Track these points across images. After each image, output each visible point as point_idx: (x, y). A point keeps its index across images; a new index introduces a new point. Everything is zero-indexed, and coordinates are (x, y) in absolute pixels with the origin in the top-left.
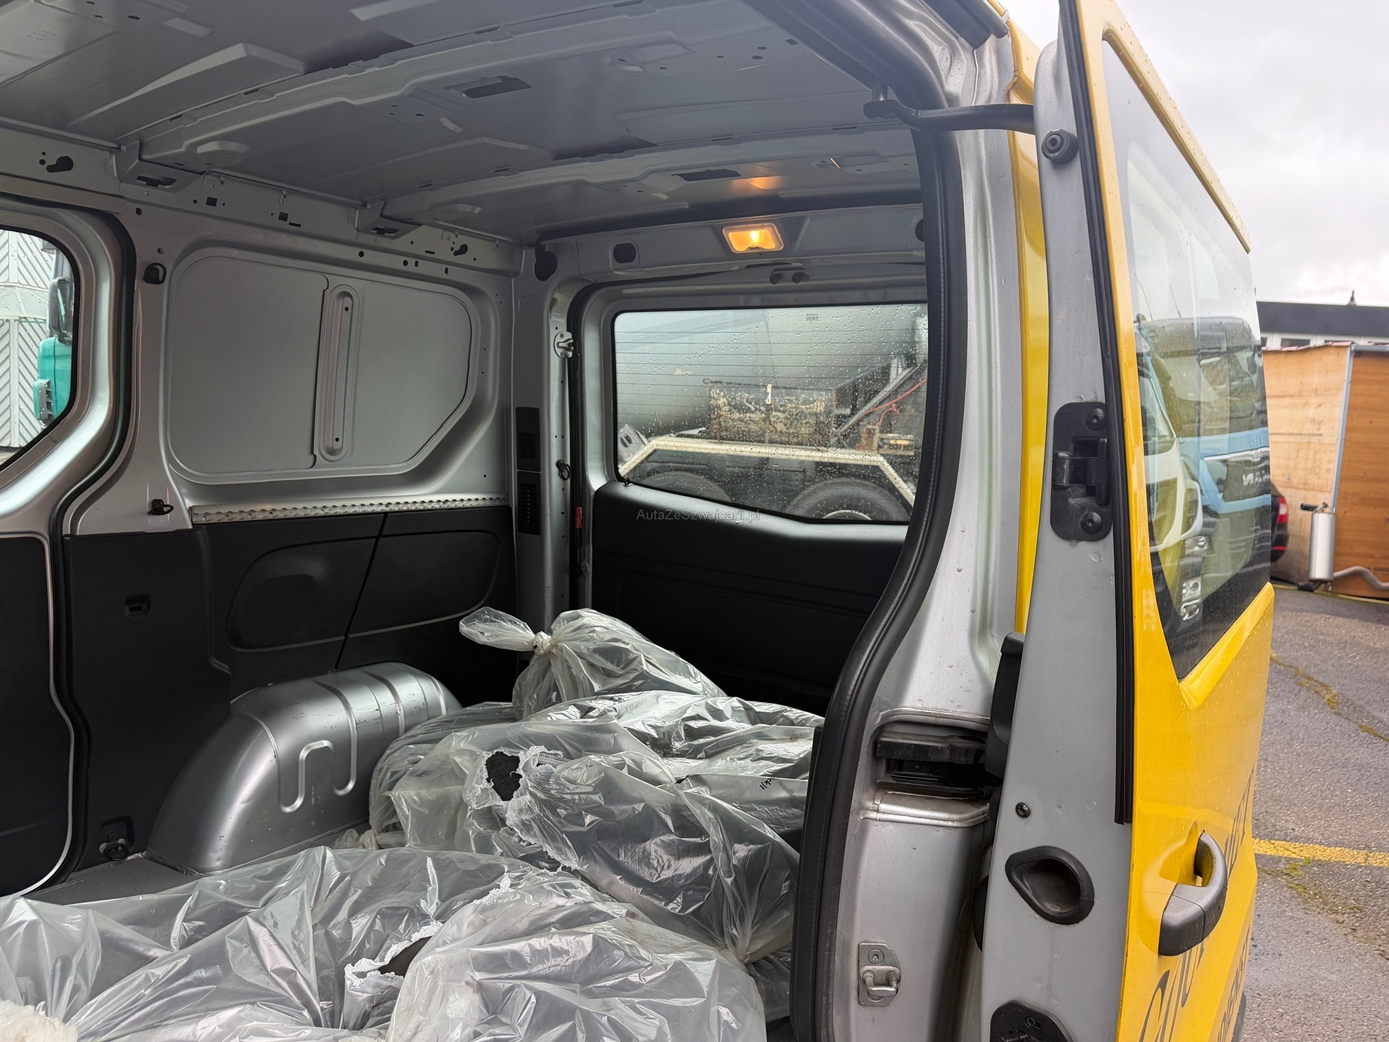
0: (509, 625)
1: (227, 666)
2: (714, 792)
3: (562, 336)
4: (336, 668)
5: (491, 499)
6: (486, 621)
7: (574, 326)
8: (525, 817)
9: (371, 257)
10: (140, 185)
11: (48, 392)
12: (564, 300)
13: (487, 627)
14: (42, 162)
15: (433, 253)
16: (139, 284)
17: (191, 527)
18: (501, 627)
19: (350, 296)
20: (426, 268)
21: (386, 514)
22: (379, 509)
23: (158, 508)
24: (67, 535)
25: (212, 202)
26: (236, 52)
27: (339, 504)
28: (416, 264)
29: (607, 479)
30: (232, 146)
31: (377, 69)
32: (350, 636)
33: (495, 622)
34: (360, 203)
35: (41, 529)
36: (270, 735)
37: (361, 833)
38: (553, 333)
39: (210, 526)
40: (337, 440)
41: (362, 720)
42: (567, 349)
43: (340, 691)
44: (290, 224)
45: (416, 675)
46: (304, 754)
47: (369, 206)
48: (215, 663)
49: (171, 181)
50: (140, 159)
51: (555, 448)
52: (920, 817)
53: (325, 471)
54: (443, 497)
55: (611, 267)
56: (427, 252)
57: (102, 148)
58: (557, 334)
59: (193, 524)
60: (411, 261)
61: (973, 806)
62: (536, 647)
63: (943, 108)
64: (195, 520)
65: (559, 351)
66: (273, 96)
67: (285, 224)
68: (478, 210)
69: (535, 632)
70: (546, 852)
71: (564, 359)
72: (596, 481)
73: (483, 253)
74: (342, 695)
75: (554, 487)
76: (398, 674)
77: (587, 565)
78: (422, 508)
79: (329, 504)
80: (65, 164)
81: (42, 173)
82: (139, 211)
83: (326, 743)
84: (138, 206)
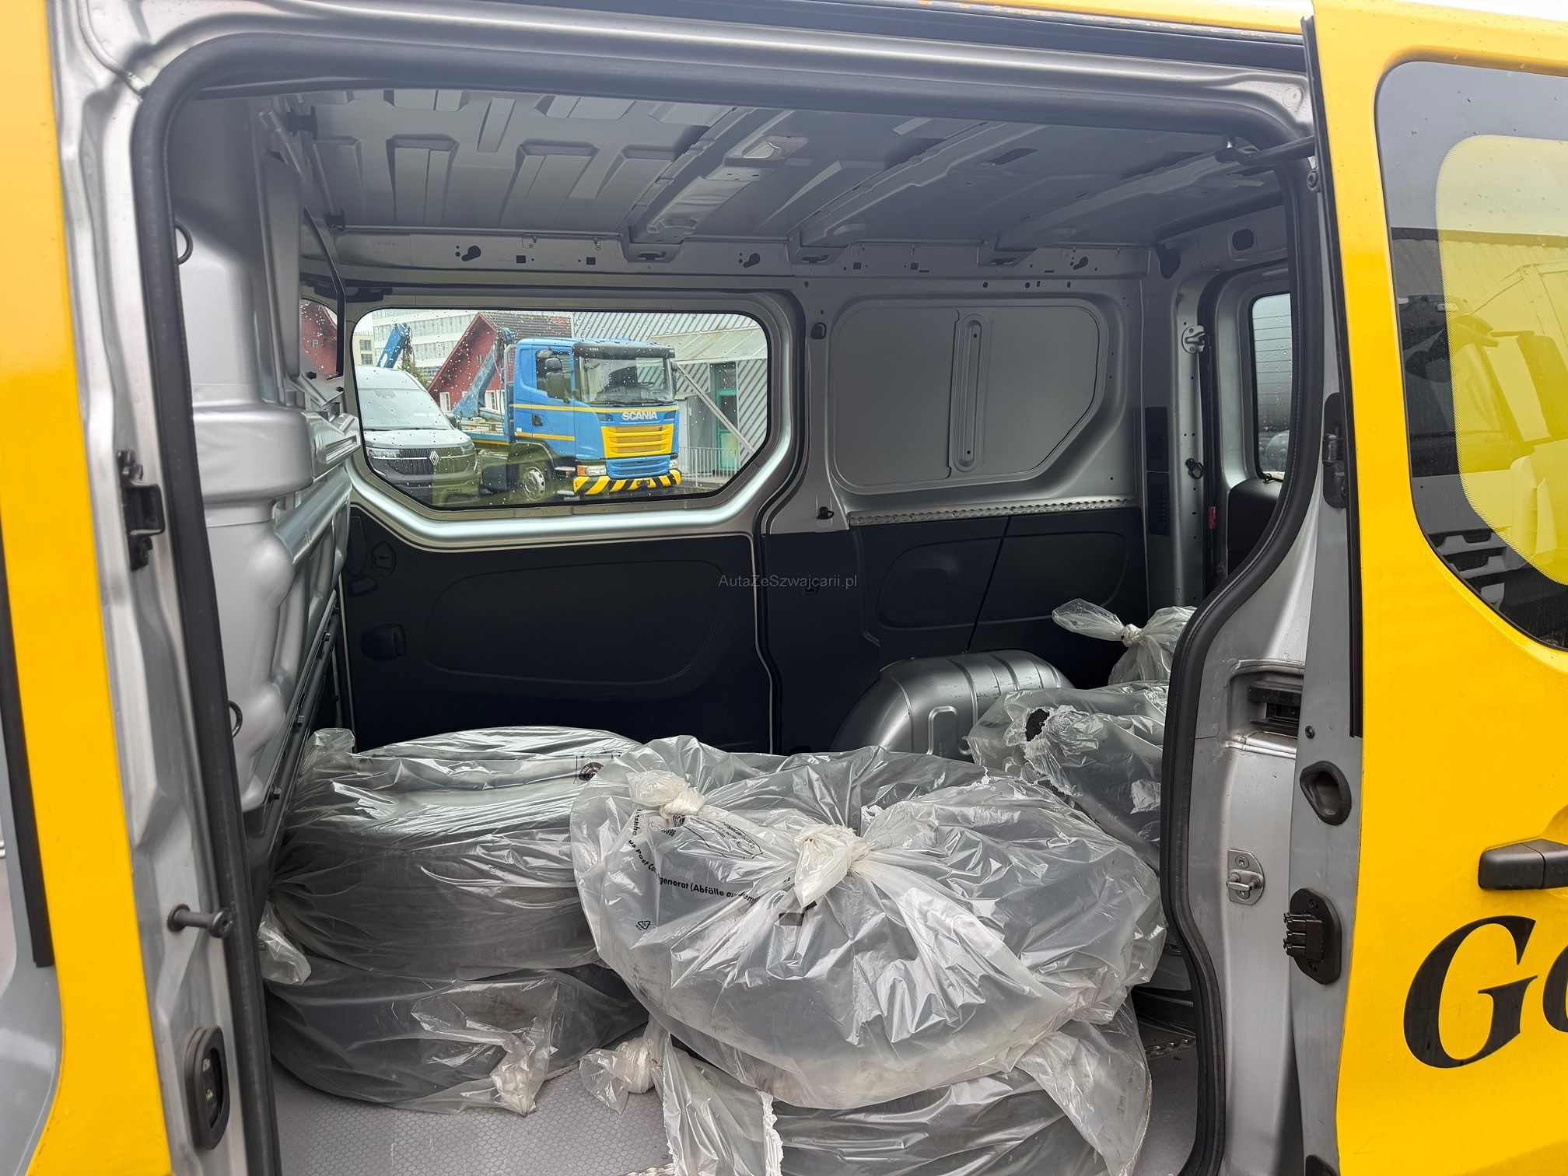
0: (1100, 616)
1: (878, 640)
3: (1191, 331)
4: (968, 650)
5: (1118, 500)
6: (1078, 611)
7: (1206, 318)
9: (995, 286)
10: (805, 264)
12: (1193, 297)
13: (1079, 617)
14: (741, 261)
15: (1053, 271)
16: (808, 341)
17: (848, 528)
18: (1093, 618)
19: (978, 323)
20: (1047, 286)
21: (1010, 516)
22: (1004, 513)
23: (824, 514)
24: (764, 534)
25: (857, 266)
27: (967, 509)
28: (1038, 285)
29: (1246, 476)
30: (857, 227)
31: (929, 158)
32: (979, 623)
33: (1087, 613)
34: (980, 241)
35: (749, 529)
38: (1181, 328)
39: (863, 528)
40: (969, 453)
41: (982, 694)
42: (1198, 344)
43: (968, 671)
44: (920, 271)
45: (1035, 662)
46: (932, 715)
47: (986, 243)
48: (868, 636)
49: (825, 257)
50: (801, 246)
51: (1185, 445)
52: (1281, 751)
53: (958, 481)
54: (1066, 501)
55: (1230, 254)
56: (1046, 272)
57: (777, 242)
58: (1187, 328)
59: (850, 526)
60: (1033, 283)
64: (852, 523)
65: (1188, 347)
67: (916, 273)
69: (1125, 623)
70: (1050, 780)
71: (1194, 354)
72: (1233, 478)
73: (1106, 261)
75: (1185, 487)
76: (1020, 660)
77: (1223, 566)
78: (1045, 511)
79: (959, 509)
80: (755, 259)
81: (741, 269)
82: (806, 284)
83: (952, 709)
84: (805, 280)
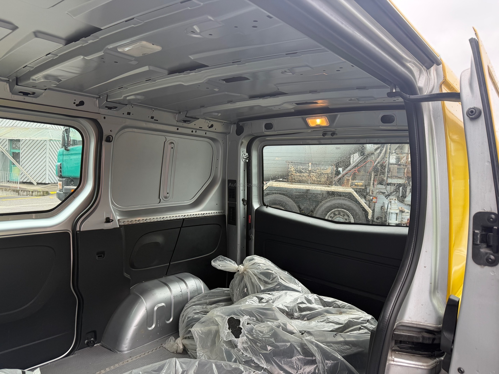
0: (229, 262)
1: (129, 276)
2: (317, 339)
3: (245, 154)
4: (166, 275)
5: (219, 212)
6: (220, 260)
7: (249, 151)
8: (245, 346)
9: (181, 130)
10: (106, 109)
11: (61, 167)
12: (246, 143)
13: (221, 263)
14: (74, 103)
15: (202, 128)
16: (104, 143)
17: (119, 227)
18: (226, 263)
19: (173, 143)
20: (199, 133)
21: (184, 219)
22: (181, 218)
23: (108, 220)
24: (78, 231)
25: (129, 114)
26: (146, 68)
27: (168, 216)
28: (196, 132)
29: (260, 205)
30: (139, 97)
31: (194, 73)
32: (171, 263)
33: (224, 261)
34: (178, 112)
35: (69, 229)
36: (144, 301)
37: (176, 338)
38: (242, 154)
39: (125, 226)
40: (168, 193)
41: (176, 295)
42: (246, 159)
43: (168, 284)
44: (155, 120)
45: (193, 278)
46: (156, 308)
47: (181, 113)
48: (125, 274)
49: (116, 108)
50: (107, 101)
51: (241, 194)
52: (411, 364)
53: (164, 204)
54: (203, 212)
55: (264, 131)
56: (200, 127)
57: (94, 97)
58: (243, 153)
59: (119, 225)
60: (194, 131)
61: (431, 359)
62: (238, 271)
63: (419, 95)
64: (120, 224)
65: (244, 160)
66: (155, 81)
67: (153, 120)
68: (220, 114)
69: (238, 265)
70: (254, 360)
71: (245, 162)
72: (256, 205)
73: (218, 127)
74: (169, 286)
75: (241, 208)
76: (187, 277)
77: (252, 236)
78: (196, 217)
79: (165, 216)
80: (82, 103)
81: (75, 107)
82: (105, 118)
83: (163, 304)
84: (104, 116)
